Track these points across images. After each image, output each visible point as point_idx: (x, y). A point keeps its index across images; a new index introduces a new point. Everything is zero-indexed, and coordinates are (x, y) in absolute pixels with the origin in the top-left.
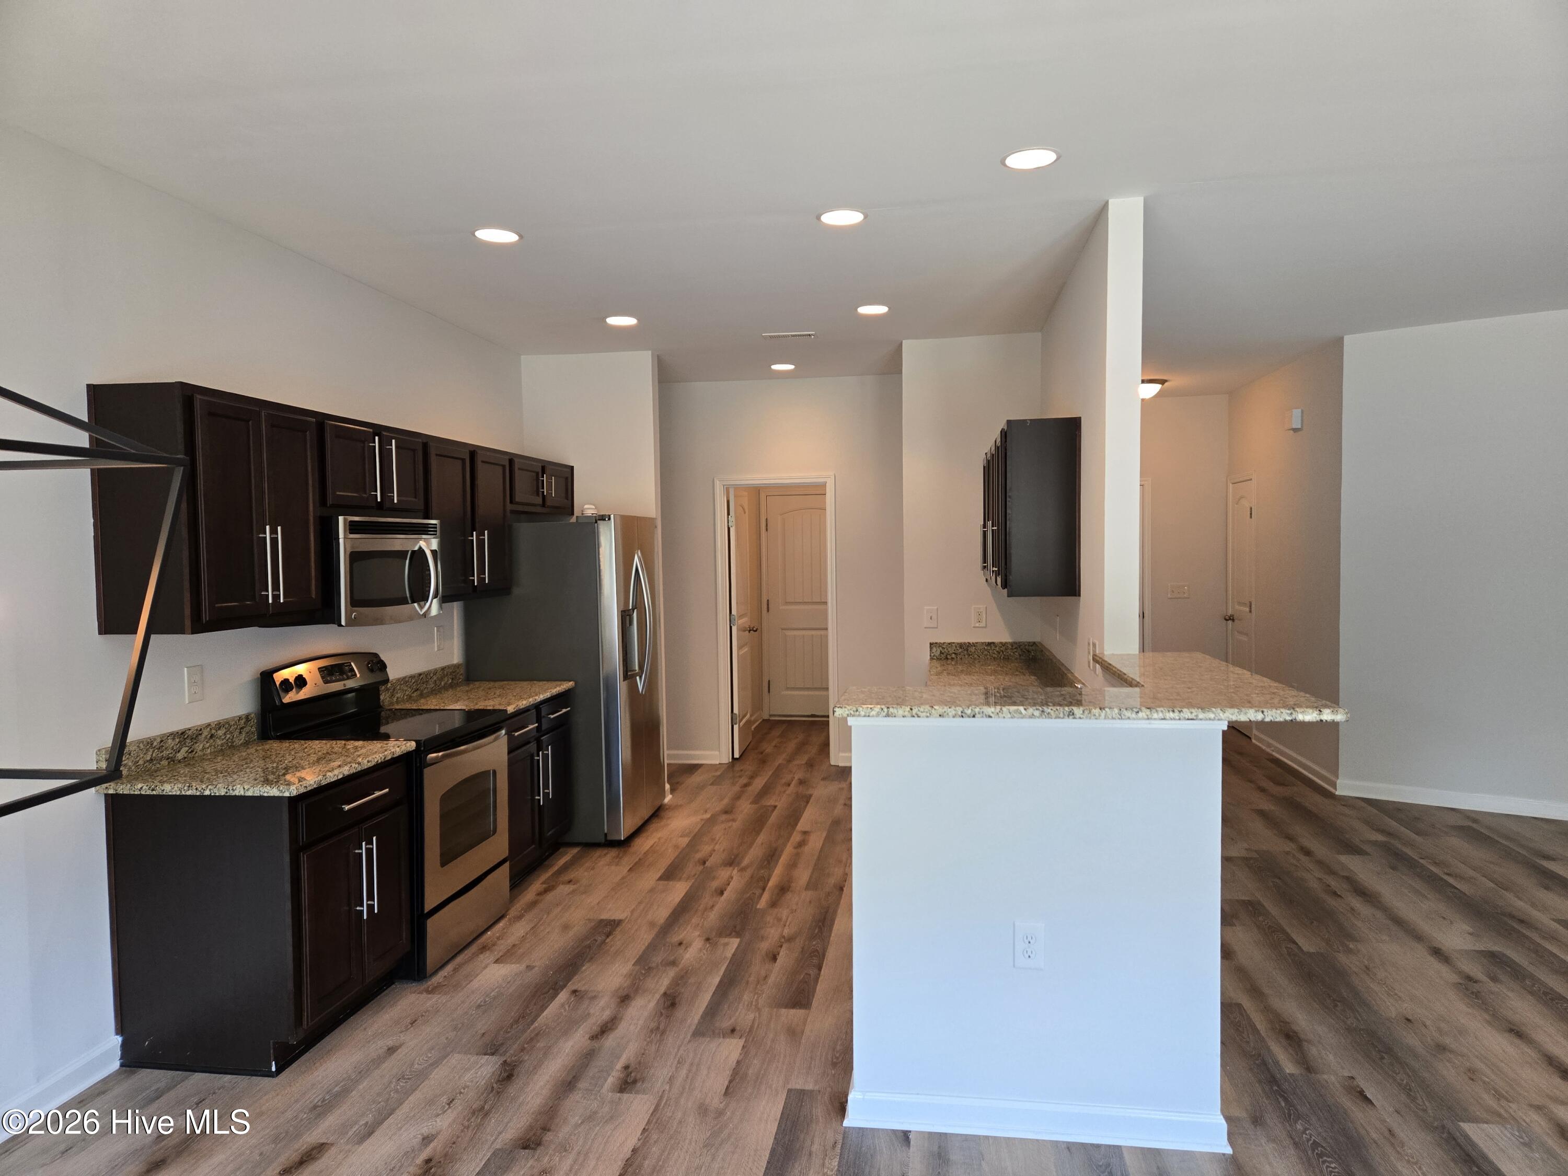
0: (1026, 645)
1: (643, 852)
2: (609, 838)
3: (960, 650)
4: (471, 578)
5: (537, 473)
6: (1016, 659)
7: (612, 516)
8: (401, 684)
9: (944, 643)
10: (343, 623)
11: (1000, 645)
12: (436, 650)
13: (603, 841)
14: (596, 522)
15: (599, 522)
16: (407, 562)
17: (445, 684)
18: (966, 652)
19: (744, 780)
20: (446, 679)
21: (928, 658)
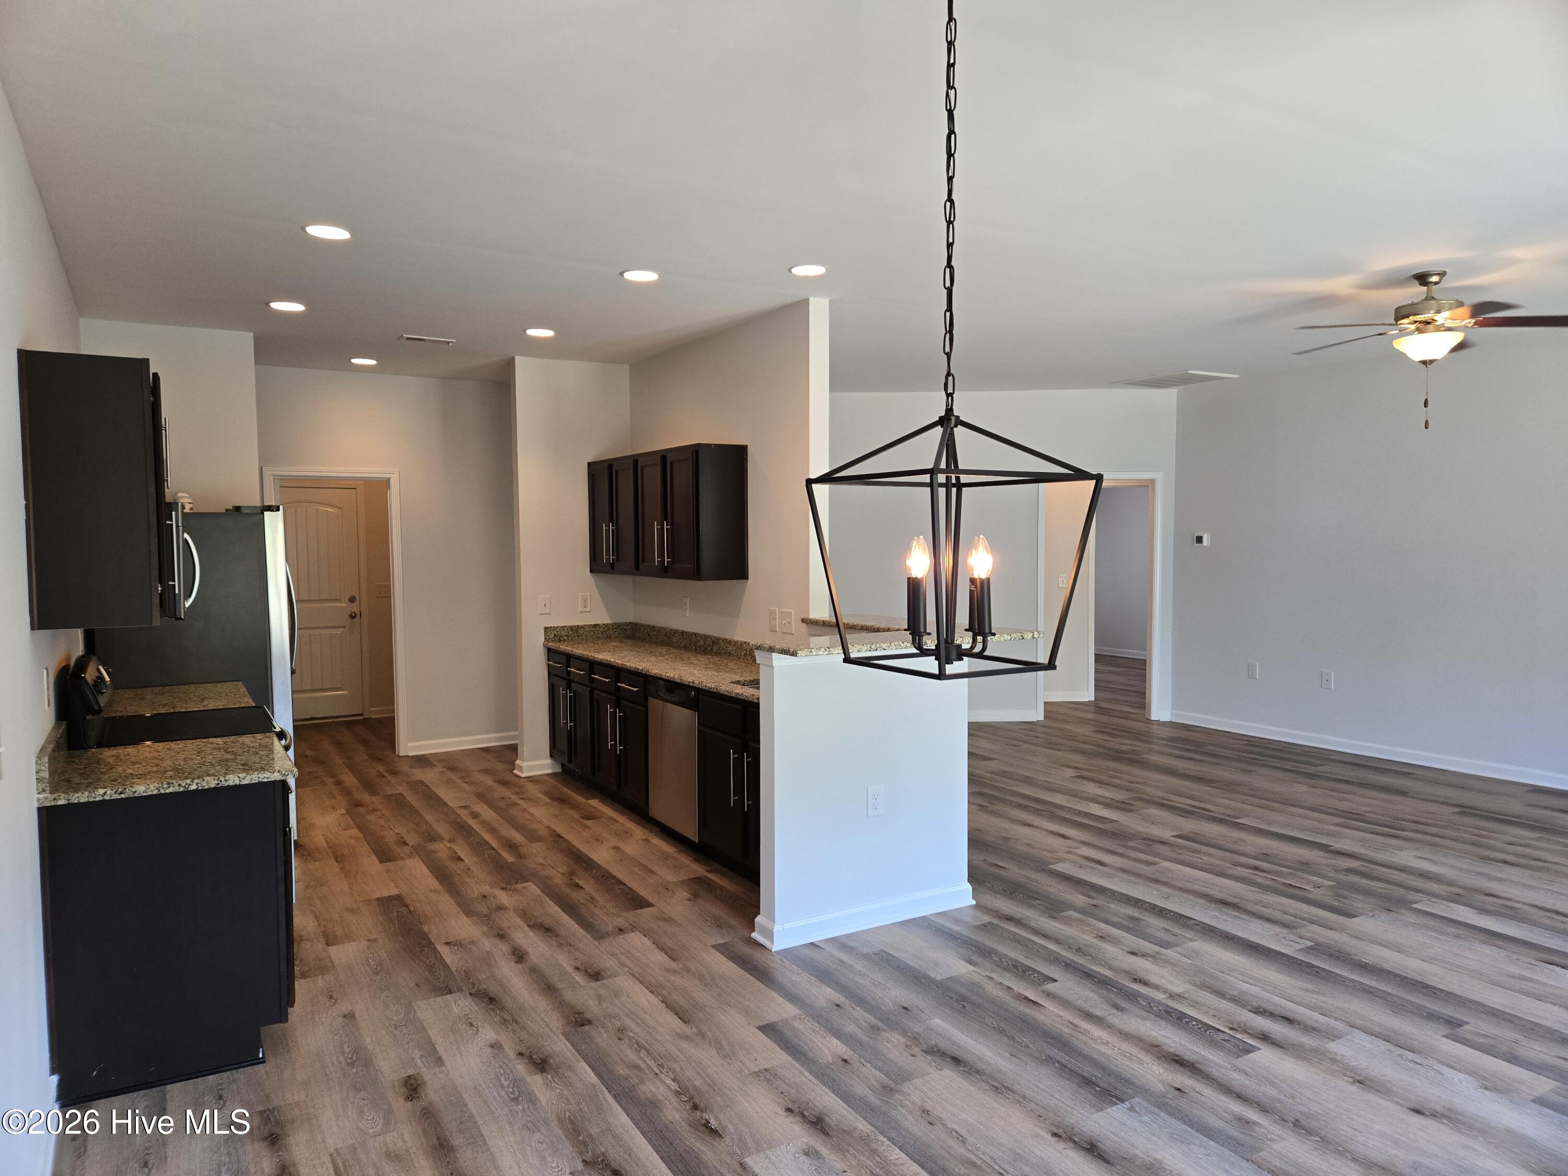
0: (623, 625)
3: (571, 632)
6: (616, 637)
9: (558, 627)
11: (604, 626)
14: (262, 514)
15: (266, 513)
21: (543, 640)
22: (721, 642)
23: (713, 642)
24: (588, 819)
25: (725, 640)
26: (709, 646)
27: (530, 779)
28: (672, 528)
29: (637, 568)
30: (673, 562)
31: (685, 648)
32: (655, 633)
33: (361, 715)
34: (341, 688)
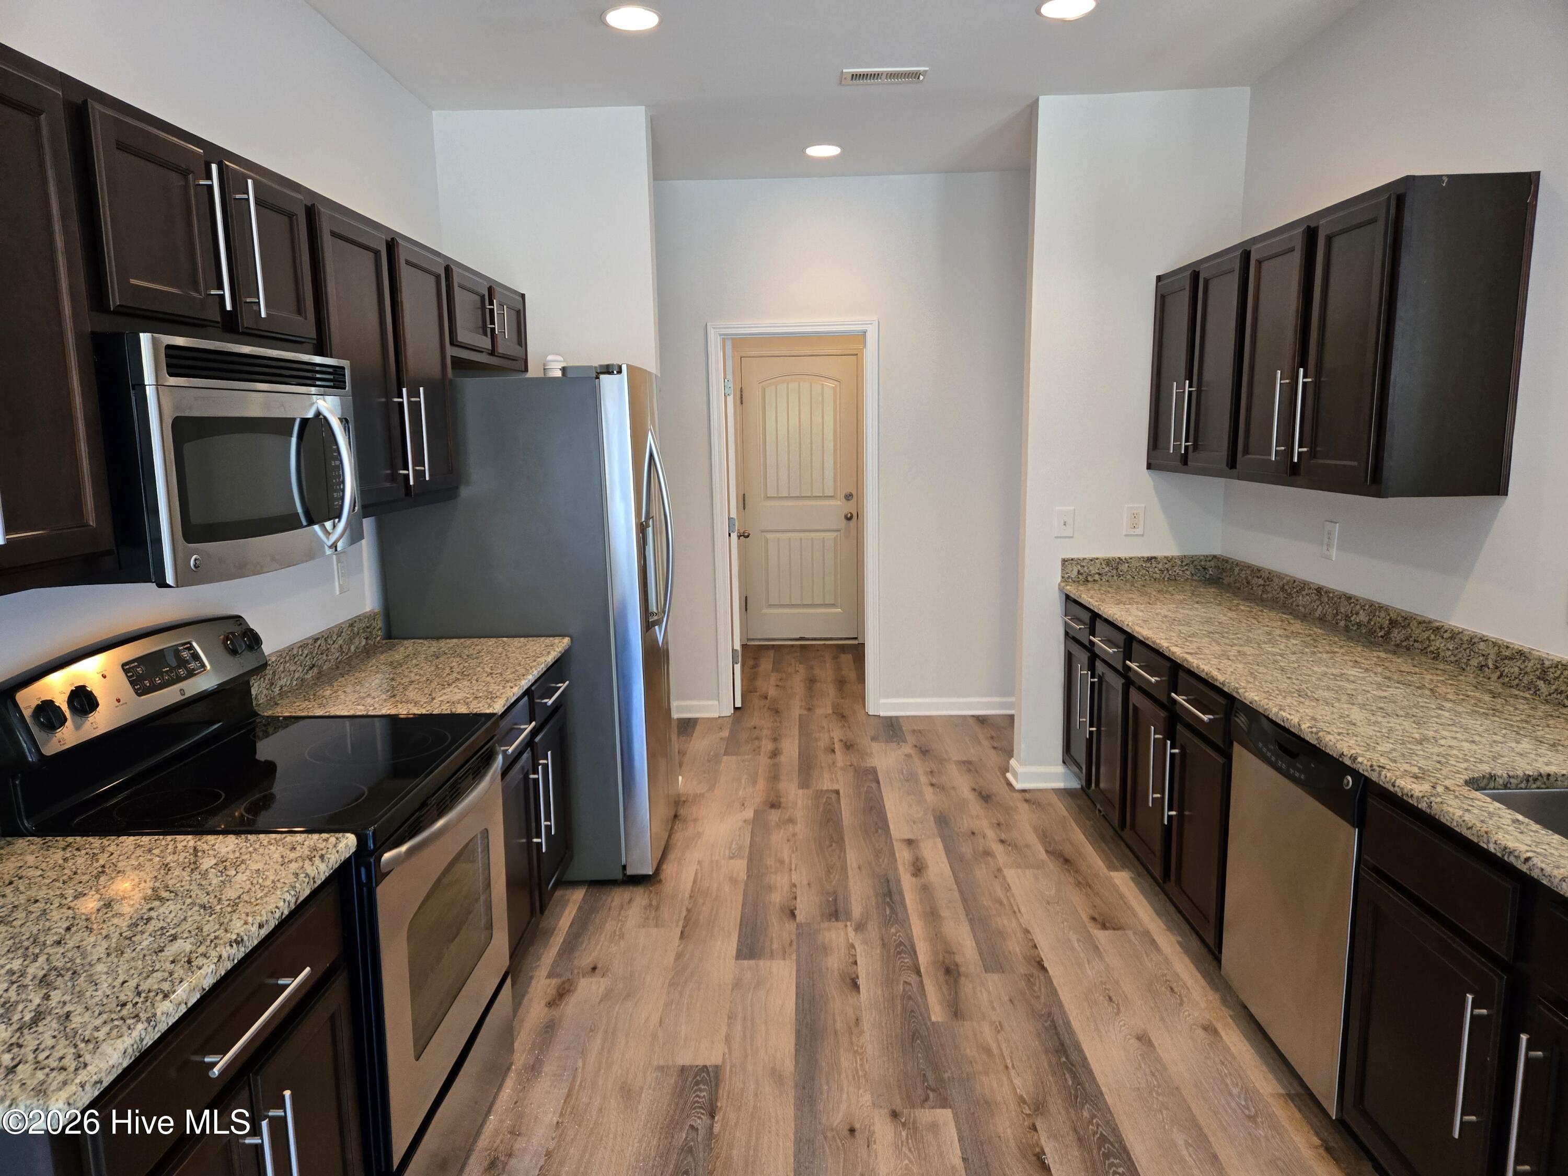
0: (1201, 561)
1: (687, 895)
2: (630, 872)
3: (1107, 569)
4: (402, 472)
5: (483, 297)
6: (1187, 580)
7: (624, 368)
8: (285, 662)
9: (1084, 559)
10: (170, 580)
11: (1165, 561)
12: (338, 592)
13: (620, 876)
14: (598, 378)
15: (602, 377)
16: (294, 440)
17: (357, 648)
18: (1115, 571)
19: (768, 746)
20: (357, 641)
21: (1059, 579)
22: (1414, 624)
23: (1393, 623)
24: (1104, 927)
25: (1426, 624)
26: (1381, 628)
27: (1027, 796)
28: (1317, 384)
29: (1232, 463)
30: (1313, 454)
31: (1322, 619)
32: (1261, 582)
33: (856, 638)
34: (834, 604)
